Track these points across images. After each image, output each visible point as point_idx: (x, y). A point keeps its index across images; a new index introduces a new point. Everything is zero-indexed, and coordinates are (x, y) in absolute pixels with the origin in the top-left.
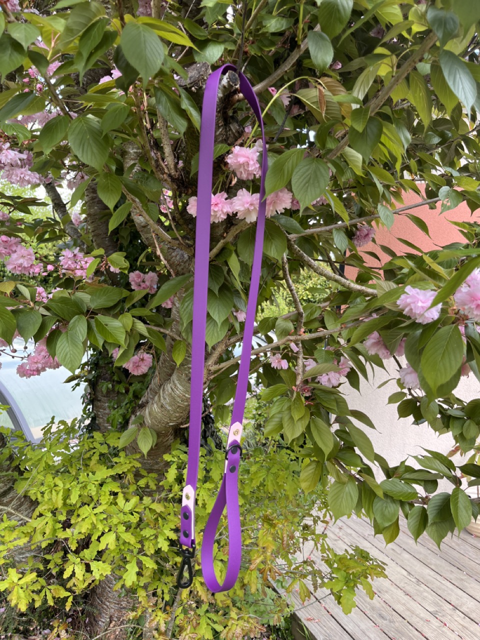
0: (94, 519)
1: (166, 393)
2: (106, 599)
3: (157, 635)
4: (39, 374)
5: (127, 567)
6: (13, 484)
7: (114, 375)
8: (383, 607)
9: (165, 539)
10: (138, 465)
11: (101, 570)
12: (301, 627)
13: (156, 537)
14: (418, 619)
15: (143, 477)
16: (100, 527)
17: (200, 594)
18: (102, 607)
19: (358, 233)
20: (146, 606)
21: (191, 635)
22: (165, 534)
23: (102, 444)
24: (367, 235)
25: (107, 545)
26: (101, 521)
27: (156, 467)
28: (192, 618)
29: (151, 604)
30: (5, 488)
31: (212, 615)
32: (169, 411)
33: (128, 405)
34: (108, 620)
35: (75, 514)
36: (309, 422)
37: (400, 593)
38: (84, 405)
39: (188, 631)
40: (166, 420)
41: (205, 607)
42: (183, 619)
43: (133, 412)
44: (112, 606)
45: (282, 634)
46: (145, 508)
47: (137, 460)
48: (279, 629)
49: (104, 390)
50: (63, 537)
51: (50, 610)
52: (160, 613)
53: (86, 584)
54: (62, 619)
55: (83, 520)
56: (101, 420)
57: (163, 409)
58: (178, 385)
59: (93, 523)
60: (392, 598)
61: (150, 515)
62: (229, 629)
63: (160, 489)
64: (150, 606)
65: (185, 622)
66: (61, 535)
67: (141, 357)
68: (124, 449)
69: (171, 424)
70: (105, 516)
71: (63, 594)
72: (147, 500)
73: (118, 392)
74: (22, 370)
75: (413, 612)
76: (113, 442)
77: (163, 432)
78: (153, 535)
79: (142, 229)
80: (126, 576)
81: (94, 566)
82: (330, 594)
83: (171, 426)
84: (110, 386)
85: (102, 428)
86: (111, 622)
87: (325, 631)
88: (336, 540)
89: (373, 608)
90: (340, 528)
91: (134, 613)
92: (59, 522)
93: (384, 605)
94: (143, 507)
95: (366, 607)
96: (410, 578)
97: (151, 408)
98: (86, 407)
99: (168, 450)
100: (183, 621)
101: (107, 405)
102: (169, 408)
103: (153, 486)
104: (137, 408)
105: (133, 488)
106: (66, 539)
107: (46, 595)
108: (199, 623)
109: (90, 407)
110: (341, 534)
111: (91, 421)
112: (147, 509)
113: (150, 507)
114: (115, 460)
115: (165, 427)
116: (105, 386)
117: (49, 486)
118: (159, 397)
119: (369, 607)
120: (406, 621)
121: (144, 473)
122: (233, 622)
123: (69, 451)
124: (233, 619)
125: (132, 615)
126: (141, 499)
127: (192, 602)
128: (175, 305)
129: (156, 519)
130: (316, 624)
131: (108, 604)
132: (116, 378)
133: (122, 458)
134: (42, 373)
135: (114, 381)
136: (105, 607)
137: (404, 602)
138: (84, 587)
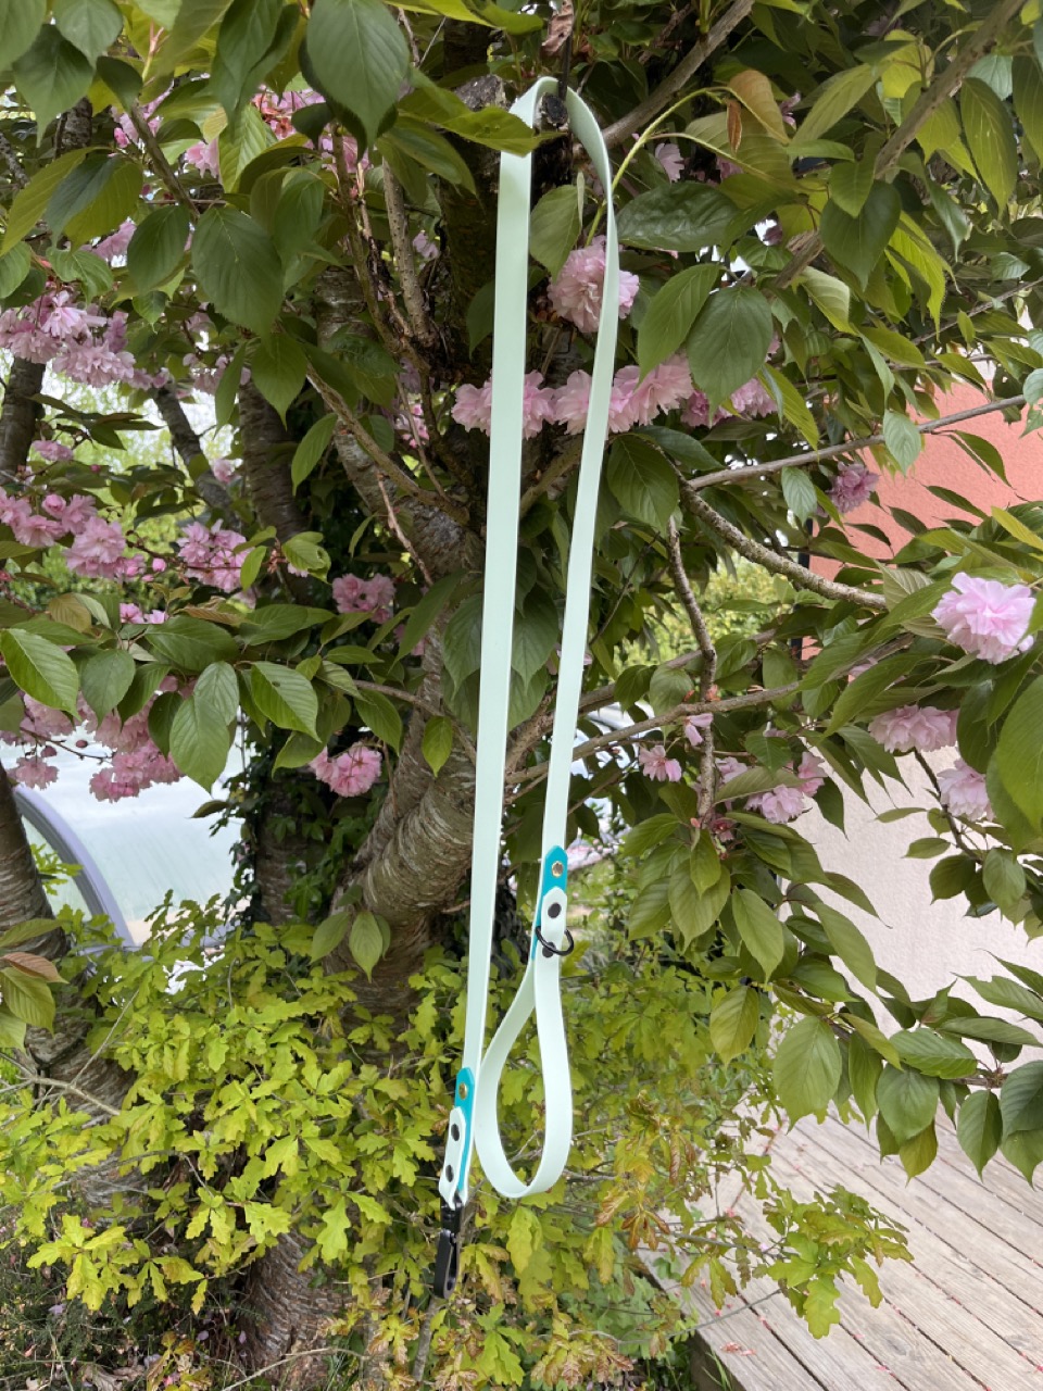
0: (252, 1110)
1: (411, 834)
2: (282, 1291)
3: (389, 1373)
4: (135, 794)
5: (326, 1217)
6: (85, 1035)
7: (300, 802)
8: (897, 1325)
9: (408, 1159)
10: (350, 996)
11: (268, 1223)
12: (713, 1366)
13: (390, 1153)
14: (978, 1354)
15: (361, 1023)
16: (267, 1129)
17: (485, 1281)
18: (275, 1309)
19: (839, 480)
20: (367, 1307)
21: (462, 1374)
22: (408, 1148)
23: (271, 949)
24: (859, 486)
25: (280, 1165)
26: (268, 1115)
27: (391, 1001)
28: (467, 1336)
29: (378, 1303)
30: (66, 1044)
31: (511, 1332)
32: (416, 875)
33: (331, 866)
34: (287, 1337)
35: (213, 1100)
36: (730, 899)
37: (936, 1296)
38: (237, 866)
39: (457, 1365)
40: (410, 896)
41: (496, 1312)
42: (445, 1337)
43: (341, 881)
44: (294, 1306)
45: (671, 1379)
46: (364, 1091)
47: (348, 985)
48: (663, 1370)
49: (279, 833)
50: (187, 1149)
51: (161, 1313)
52: (394, 1323)
53: (237, 1255)
54: (188, 1332)
55: (229, 1112)
56: (273, 901)
57: (403, 872)
58: (437, 819)
59: (249, 1121)
60: (918, 1305)
61: (375, 1105)
62: (551, 1361)
63: (399, 1050)
64: (375, 1308)
65: (451, 1343)
66: (184, 1146)
67: (357, 757)
68: (321, 963)
69: (421, 905)
70: (276, 1105)
71: (188, 1275)
72: (368, 1072)
73: (310, 840)
74: (101, 785)
75: (965, 1339)
76: (297, 947)
77: (405, 923)
78: (382, 1149)
79: (359, 474)
80: (325, 1239)
81: (253, 1213)
82: (778, 1292)
83: (422, 908)
84: (292, 825)
85: (274, 917)
86: (292, 1341)
87: (765, 1374)
88: (790, 1176)
89: (874, 1328)
90: (800, 1150)
91: (341, 1322)
92: (180, 1117)
93: (900, 1320)
94: (361, 1087)
95: (859, 1324)
96: (957, 1261)
97: (379, 870)
98: (240, 872)
99: (416, 963)
100: (447, 1342)
101: (284, 866)
102: (417, 869)
103: (383, 1044)
104: (349, 871)
105: (338, 1046)
106: (195, 1155)
107: (150, 1279)
108: (482, 1348)
109: (249, 871)
110: (801, 1163)
111: (252, 902)
112: (370, 1092)
113: (377, 1087)
114: (301, 983)
115: (409, 910)
116: (280, 827)
117: (157, 1038)
118: (396, 843)
119: (865, 1324)
120: (949, 1359)
121: (361, 1013)
122: (560, 1344)
123: (202, 965)
124: (560, 1338)
125: (334, 1326)
126: (356, 1070)
127: (467, 1301)
128: (431, 644)
129: (391, 1116)
130: (747, 1362)
131: (286, 1301)
132: (304, 808)
133: (316, 981)
134: (143, 792)
135: (300, 815)
136: (280, 1307)
137: (943, 1313)
138: (232, 1260)
